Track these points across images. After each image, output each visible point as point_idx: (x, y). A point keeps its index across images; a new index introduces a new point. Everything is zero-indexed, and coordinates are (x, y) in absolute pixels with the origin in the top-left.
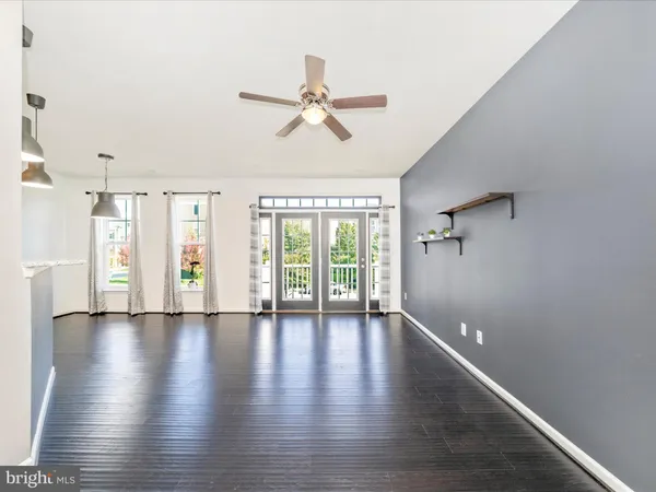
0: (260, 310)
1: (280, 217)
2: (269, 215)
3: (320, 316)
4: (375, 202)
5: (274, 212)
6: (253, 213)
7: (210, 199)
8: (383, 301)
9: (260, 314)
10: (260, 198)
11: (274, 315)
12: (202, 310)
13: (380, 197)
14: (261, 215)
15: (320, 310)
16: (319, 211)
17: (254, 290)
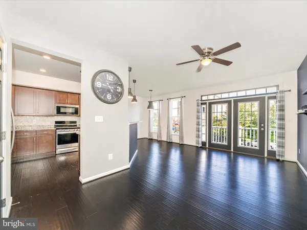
0: (200, 145)
1: (210, 104)
2: (205, 104)
3: (232, 153)
4: (274, 90)
5: (208, 102)
6: (198, 103)
7: (181, 100)
8: (279, 152)
9: (200, 147)
10: (202, 96)
11: (207, 149)
12: (178, 142)
13: (278, 86)
14: (202, 104)
15: (232, 150)
16: (232, 100)
17: (198, 136)
